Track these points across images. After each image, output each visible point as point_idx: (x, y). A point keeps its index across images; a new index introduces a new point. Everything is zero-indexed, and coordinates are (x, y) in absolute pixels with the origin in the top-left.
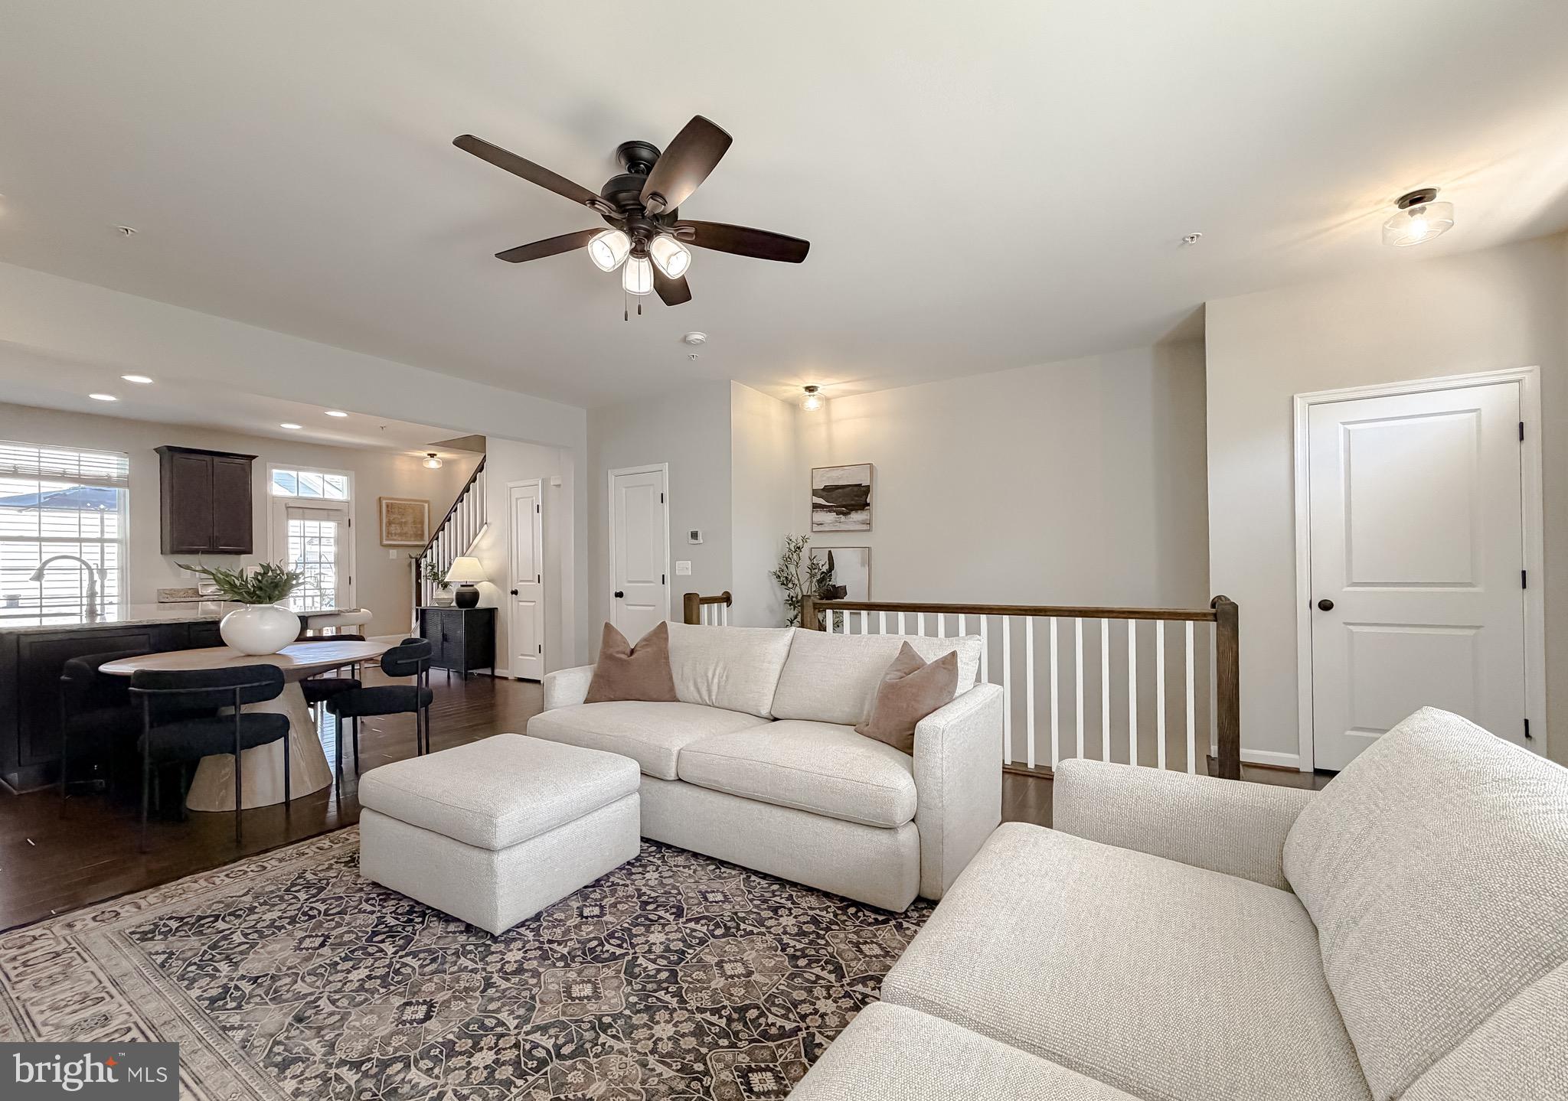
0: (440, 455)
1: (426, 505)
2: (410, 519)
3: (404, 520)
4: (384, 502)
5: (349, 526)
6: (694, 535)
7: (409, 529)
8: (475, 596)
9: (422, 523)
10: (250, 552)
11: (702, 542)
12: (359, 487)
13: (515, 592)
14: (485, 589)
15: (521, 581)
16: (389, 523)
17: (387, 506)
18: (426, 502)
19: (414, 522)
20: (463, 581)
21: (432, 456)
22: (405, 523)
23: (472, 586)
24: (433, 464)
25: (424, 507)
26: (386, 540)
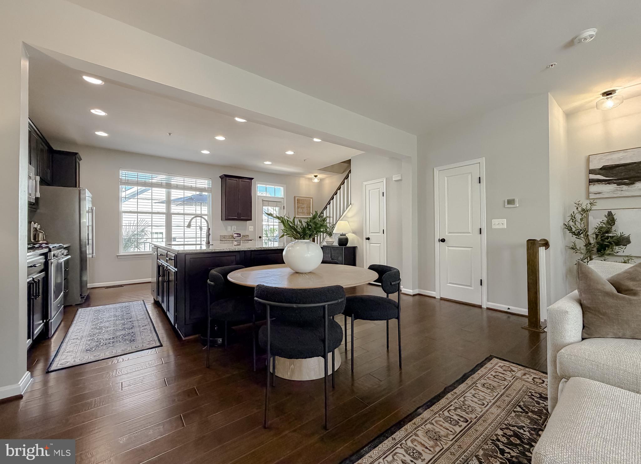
0: (320, 176)
1: (312, 200)
2: (305, 206)
3: (303, 206)
4: (296, 198)
5: (284, 209)
6: (511, 202)
7: (305, 210)
8: (346, 240)
9: (310, 208)
10: (251, 220)
11: (518, 206)
12: (287, 192)
13: (368, 239)
14: (350, 236)
15: (371, 233)
16: (298, 207)
17: (297, 200)
18: (312, 198)
19: (307, 207)
20: (341, 232)
21: (316, 176)
22: (304, 207)
23: (345, 235)
24: (316, 180)
25: (311, 200)
26: (297, 215)
